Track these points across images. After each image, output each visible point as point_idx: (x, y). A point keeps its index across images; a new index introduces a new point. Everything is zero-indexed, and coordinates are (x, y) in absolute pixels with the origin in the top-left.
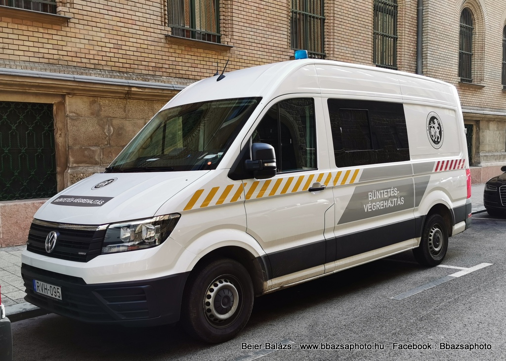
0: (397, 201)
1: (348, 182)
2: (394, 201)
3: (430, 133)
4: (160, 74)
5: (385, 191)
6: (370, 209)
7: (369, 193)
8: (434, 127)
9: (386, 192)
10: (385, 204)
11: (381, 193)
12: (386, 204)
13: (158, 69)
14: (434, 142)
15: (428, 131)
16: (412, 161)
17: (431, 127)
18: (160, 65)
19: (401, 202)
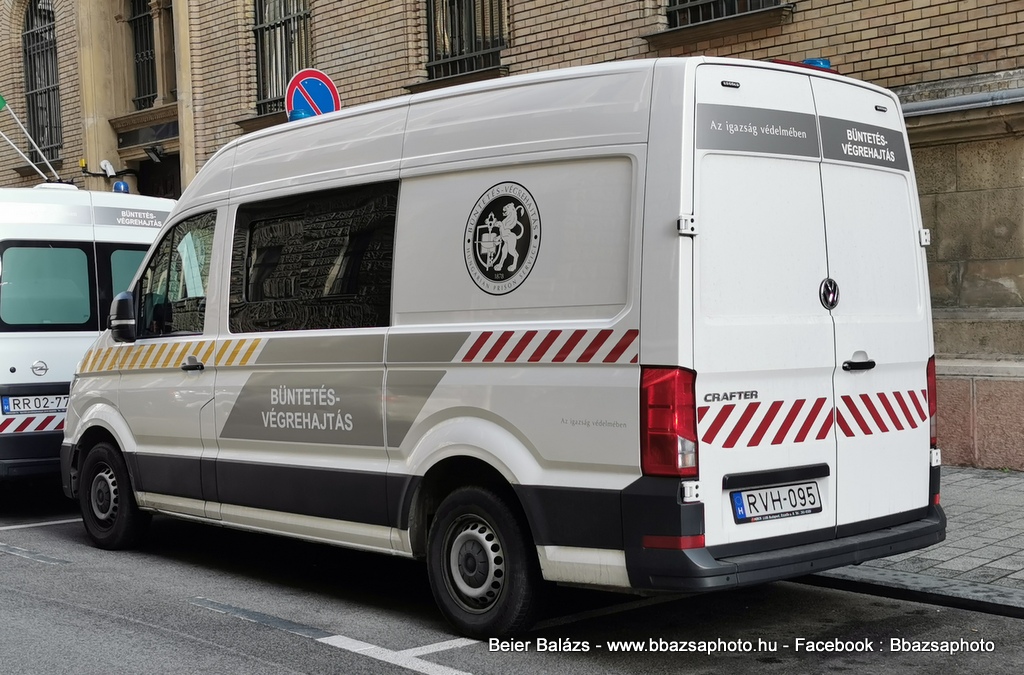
0: (334, 419)
1: (236, 362)
2: (328, 418)
3: (476, 248)
4: (991, 66)
5: (306, 390)
6: (274, 423)
7: (273, 390)
8: (496, 231)
9: (307, 393)
10: (305, 420)
11: (296, 393)
12: (309, 420)
13: (982, 57)
14: (490, 274)
15: (469, 246)
16: (397, 328)
17: (486, 231)
18: (991, 44)
19: (345, 423)
